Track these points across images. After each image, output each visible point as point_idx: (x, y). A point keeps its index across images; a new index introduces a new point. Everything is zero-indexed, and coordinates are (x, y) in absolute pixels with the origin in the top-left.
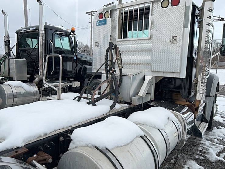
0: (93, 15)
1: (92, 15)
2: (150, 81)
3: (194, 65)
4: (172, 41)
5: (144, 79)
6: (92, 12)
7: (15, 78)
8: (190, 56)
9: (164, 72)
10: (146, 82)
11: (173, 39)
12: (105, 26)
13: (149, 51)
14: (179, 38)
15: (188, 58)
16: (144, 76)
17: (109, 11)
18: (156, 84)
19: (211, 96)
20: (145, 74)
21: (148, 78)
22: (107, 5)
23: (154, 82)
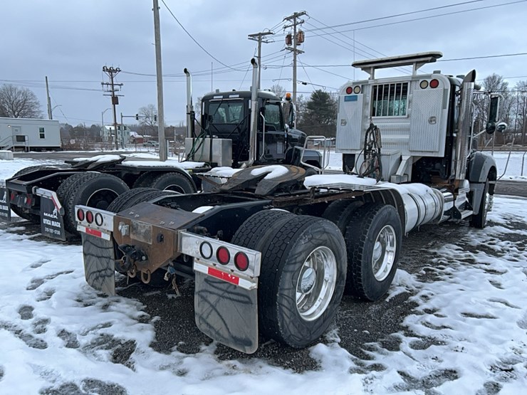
0: (263, 40)
1: (260, 41)
2: (408, 161)
3: (454, 147)
4: (431, 121)
5: (401, 159)
6: (260, 34)
7: (220, 163)
8: (449, 135)
9: (422, 152)
10: (403, 163)
11: (432, 120)
12: (355, 102)
13: (406, 130)
14: (438, 120)
15: (447, 137)
16: (401, 156)
17: (360, 86)
18: (413, 165)
19: (481, 183)
20: (403, 154)
21: (405, 158)
22: (291, 18)
23: (411, 163)
